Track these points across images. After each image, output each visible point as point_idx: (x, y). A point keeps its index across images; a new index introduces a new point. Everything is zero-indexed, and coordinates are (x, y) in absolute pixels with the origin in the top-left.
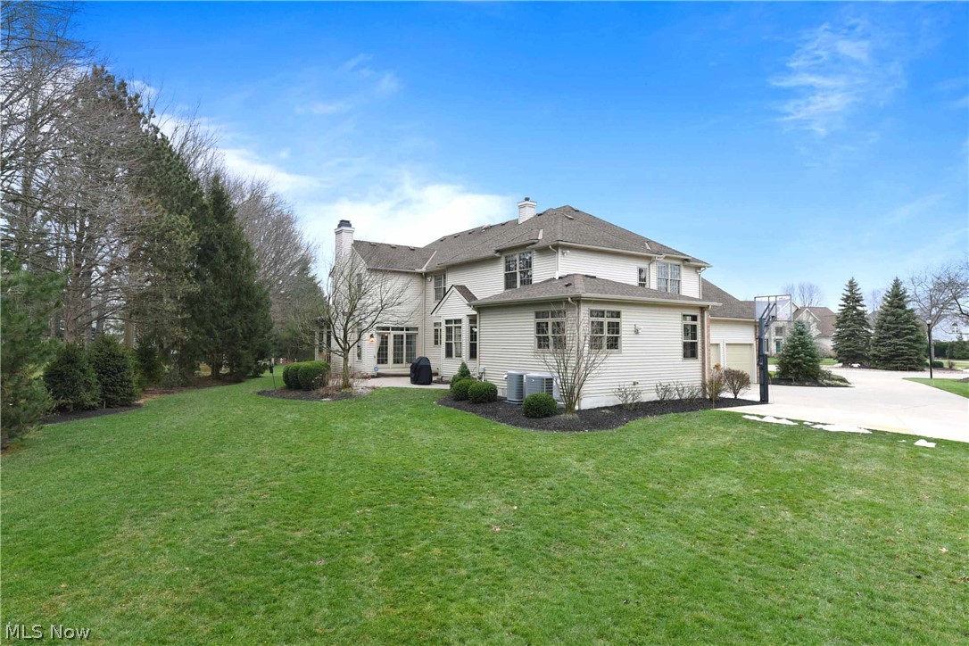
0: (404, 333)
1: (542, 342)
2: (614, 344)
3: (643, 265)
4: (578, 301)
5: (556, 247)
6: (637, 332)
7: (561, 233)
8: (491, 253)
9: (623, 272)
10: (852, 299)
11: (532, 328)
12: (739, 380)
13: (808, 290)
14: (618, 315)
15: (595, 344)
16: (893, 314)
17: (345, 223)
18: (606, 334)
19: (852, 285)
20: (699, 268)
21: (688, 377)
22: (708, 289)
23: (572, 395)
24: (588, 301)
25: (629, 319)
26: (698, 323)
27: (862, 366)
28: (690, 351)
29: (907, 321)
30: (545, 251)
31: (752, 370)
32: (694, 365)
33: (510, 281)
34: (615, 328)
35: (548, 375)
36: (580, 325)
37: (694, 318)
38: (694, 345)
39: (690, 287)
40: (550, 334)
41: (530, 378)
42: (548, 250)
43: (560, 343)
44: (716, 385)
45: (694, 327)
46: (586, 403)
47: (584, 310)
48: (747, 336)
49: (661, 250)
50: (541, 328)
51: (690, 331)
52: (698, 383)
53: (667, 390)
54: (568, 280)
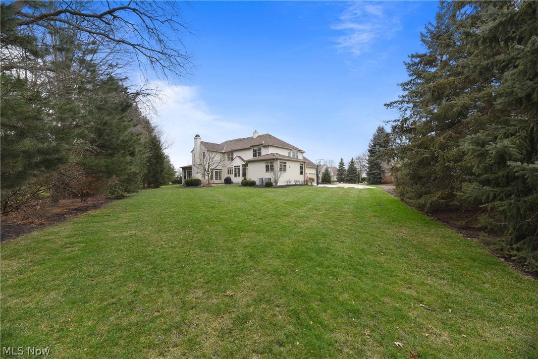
0: (218, 171)
1: (267, 170)
2: (285, 170)
3: (289, 151)
4: (277, 159)
5: (268, 146)
6: (290, 167)
7: (269, 142)
8: (249, 147)
9: (284, 153)
10: (342, 164)
11: (265, 166)
12: (312, 180)
13: (331, 162)
14: (286, 163)
15: (281, 170)
16: (351, 168)
17: (197, 136)
18: (283, 168)
19: (342, 160)
20: (302, 153)
21: (301, 179)
22: (304, 158)
23: (276, 182)
24: (280, 159)
25: (288, 164)
26: (303, 166)
27: (344, 183)
28: (301, 173)
29: (354, 170)
30: (265, 147)
31: (315, 177)
32: (302, 176)
33: (255, 155)
34: (285, 166)
35: (270, 177)
36: (277, 165)
37: (302, 165)
38: (302, 171)
39: (300, 157)
40: (270, 168)
41: (265, 178)
42: (266, 146)
43: (272, 170)
44: (307, 181)
45: (302, 167)
46: (279, 184)
47: (279, 162)
48: (314, 171)
49: (294, 147)
50: (267, 166)
51: (301, 168)
52: (303, 180)
53: (296, 181)
54: (273, 154)
